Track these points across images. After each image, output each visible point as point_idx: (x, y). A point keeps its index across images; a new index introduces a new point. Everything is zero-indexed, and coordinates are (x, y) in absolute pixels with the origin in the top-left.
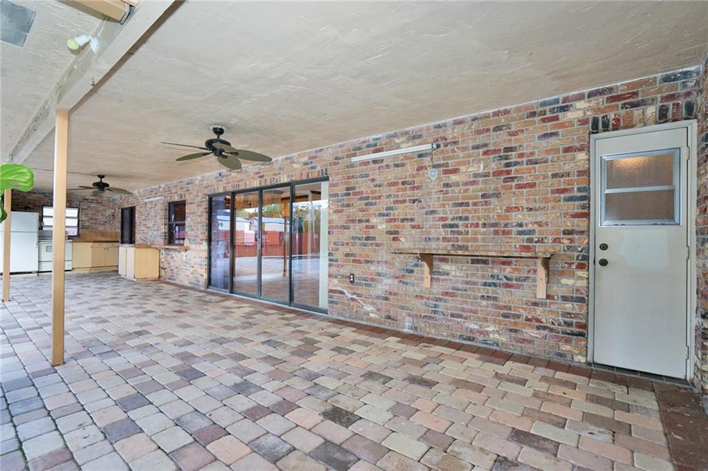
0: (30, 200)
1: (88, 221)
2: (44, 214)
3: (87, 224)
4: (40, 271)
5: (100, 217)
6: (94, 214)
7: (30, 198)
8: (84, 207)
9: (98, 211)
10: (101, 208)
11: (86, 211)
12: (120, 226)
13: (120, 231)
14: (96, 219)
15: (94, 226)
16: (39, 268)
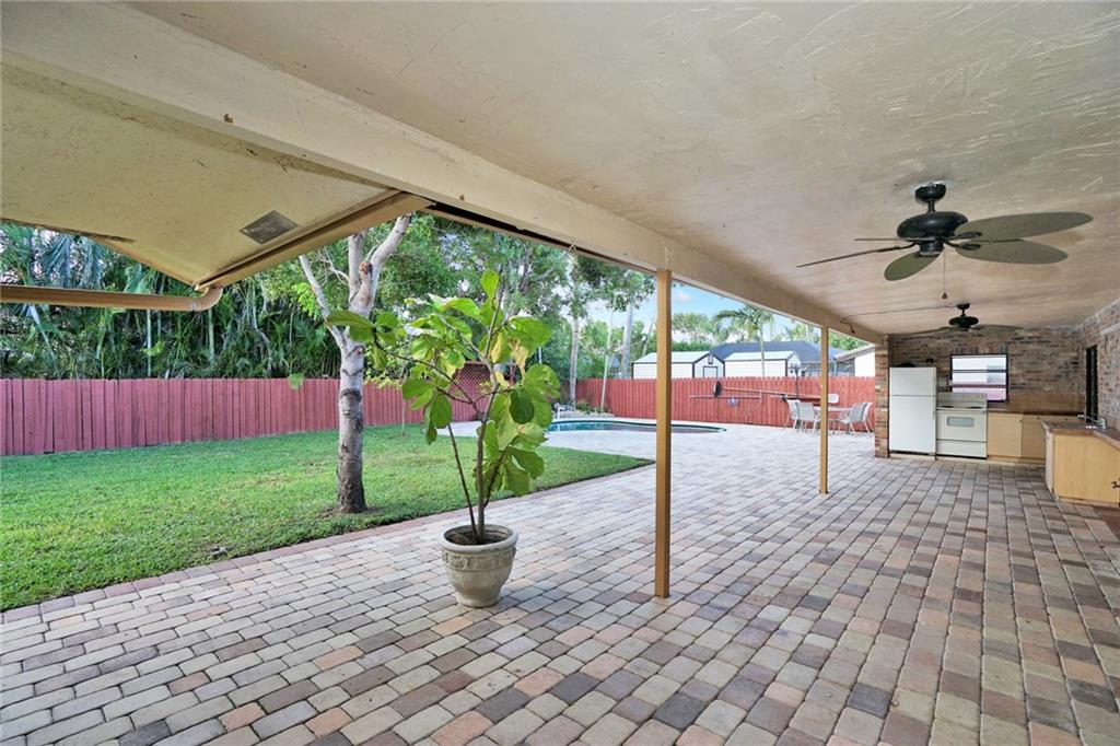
0: (932, 348)
1: (1023, 375)
2: (954, 368)
3: (1022, 381)
4: (940, 453)
5: (1045, 366)
6: (1033, 363)
7: (932, 345)
8: (1016, 352)
9: (1041, 357)
10: (1047, 351)
11: (1021, 359)
12: (1085, 383)
13: (1084, 393)
14: (1037, 372)
15: (1034, 384)
16: (937, 449)
